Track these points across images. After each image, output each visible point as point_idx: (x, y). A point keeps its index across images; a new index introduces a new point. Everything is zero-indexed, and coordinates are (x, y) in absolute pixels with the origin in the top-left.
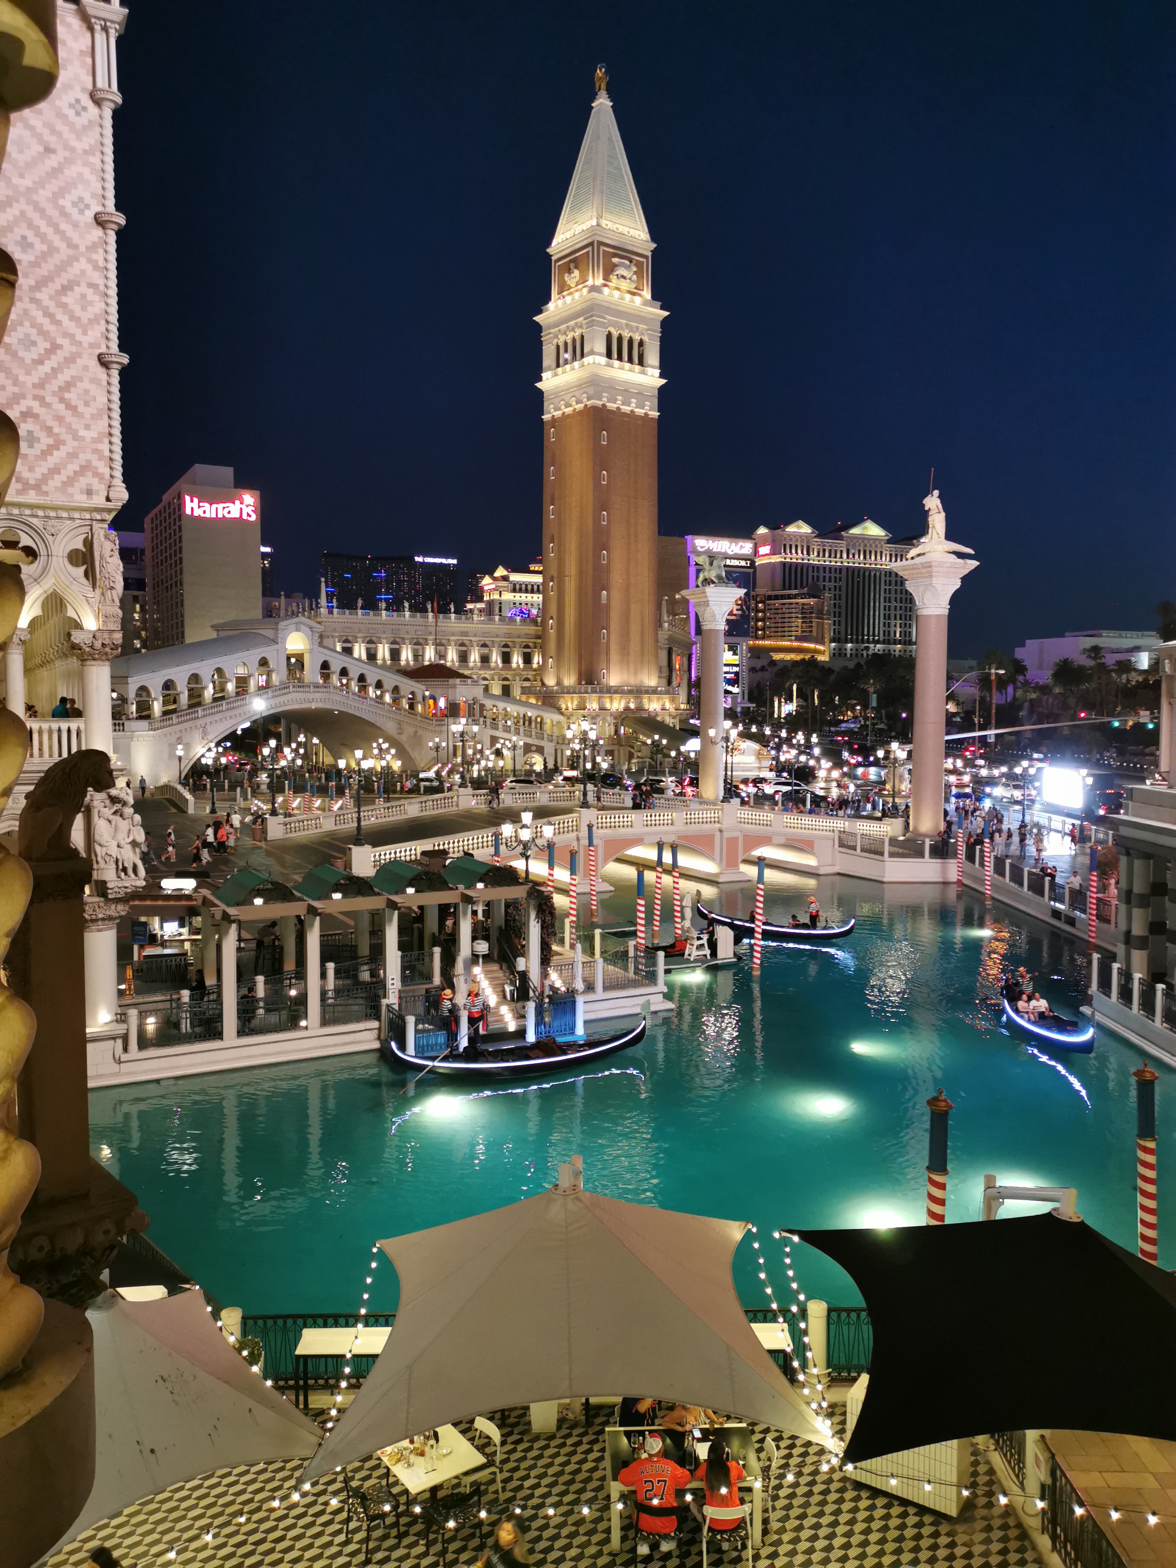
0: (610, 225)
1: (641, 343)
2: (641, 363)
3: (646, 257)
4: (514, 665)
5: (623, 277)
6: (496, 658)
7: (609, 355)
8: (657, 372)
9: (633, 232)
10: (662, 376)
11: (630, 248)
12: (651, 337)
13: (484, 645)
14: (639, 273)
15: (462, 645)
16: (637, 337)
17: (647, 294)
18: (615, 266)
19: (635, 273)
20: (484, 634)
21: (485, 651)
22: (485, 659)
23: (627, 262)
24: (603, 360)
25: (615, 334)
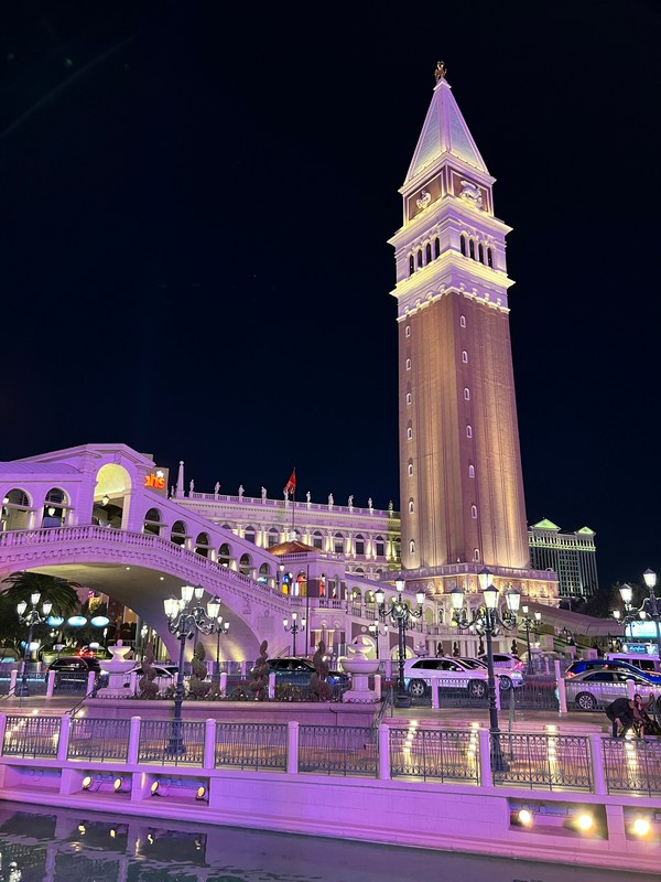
0: (458, 157)
1: (489, 251)
2: (491, 265)
3: (488, 188)
4: (368, 556)
5: (471, 197)
6: (350, 548)
8: (505, 275)
9: (476, 166)
10: (510, 278)
11: (475, 178)
12: (498, 247)
13: (339, 535)
14: (484, 198)
15: (318, 533)
16: (486, 245)
17: (491, 212)
18: (464, 187)
19: (481, 197)
20: (339, 523)
21: (340, 541)
22: (339, 549)
23: (474, 187)
24: (459, 254)
25: (468, 238)
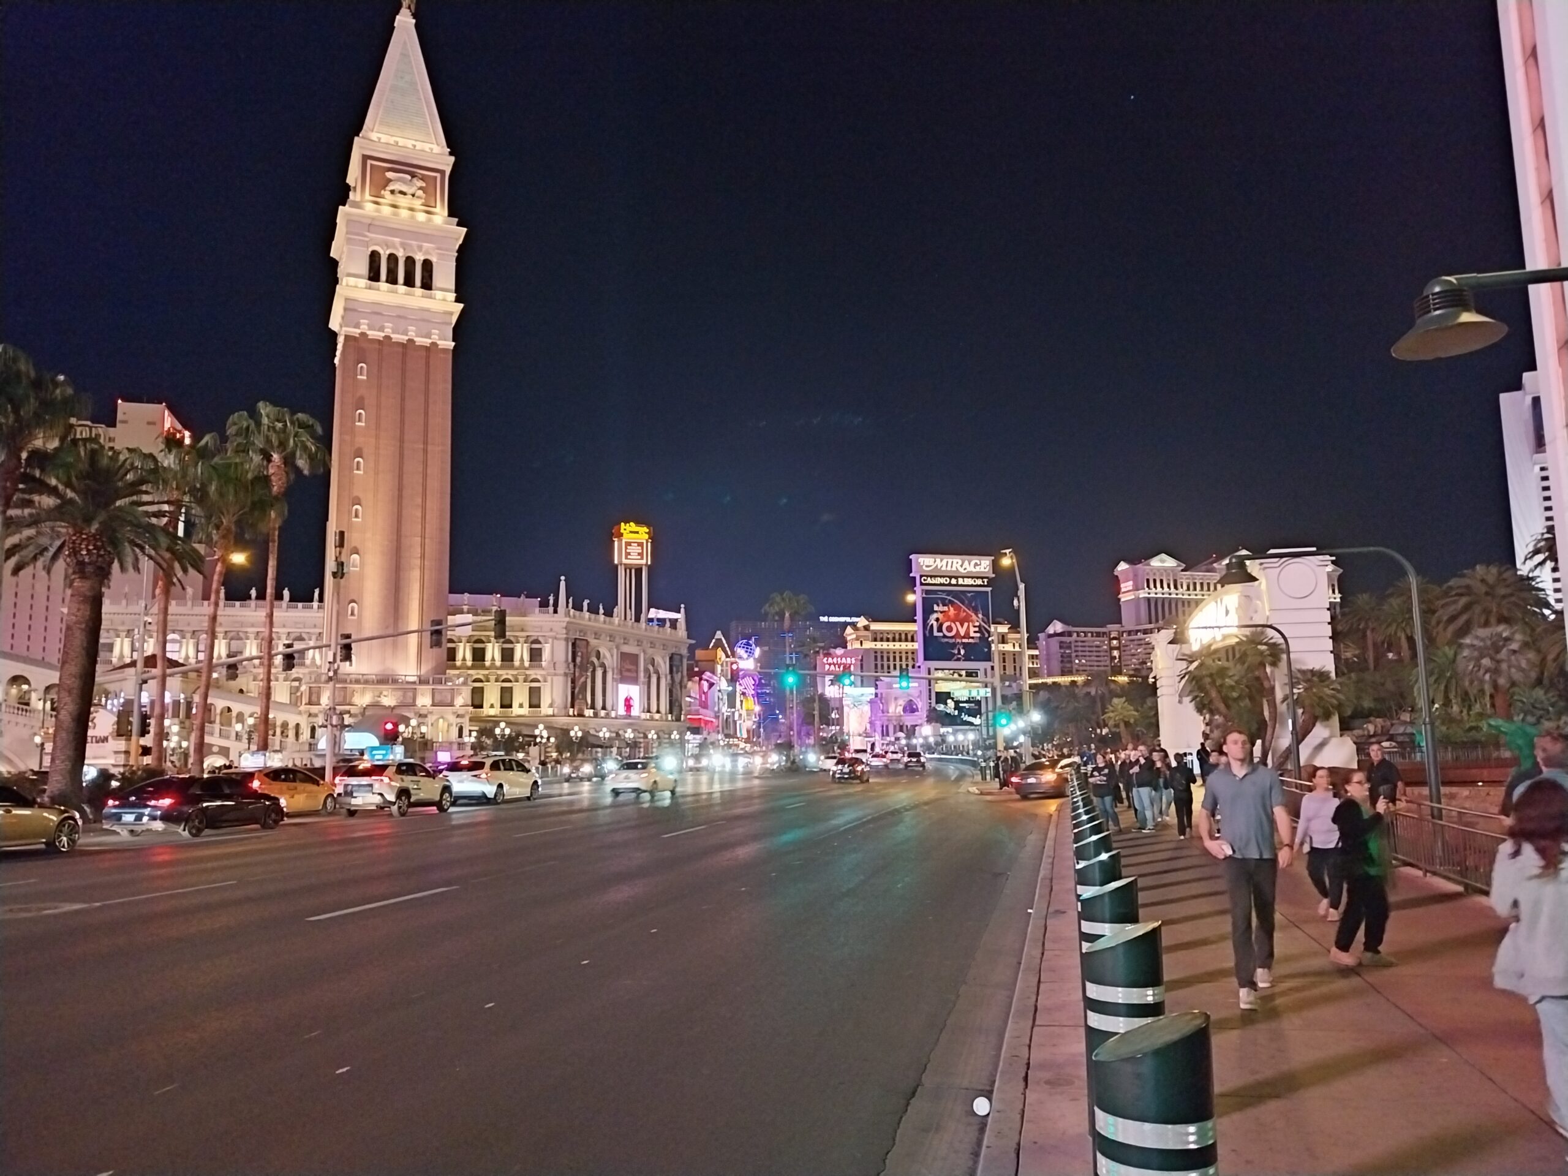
0: (384, 138)
1: (427, 265)
2: (427, 285)
3: (442, 172)
5: (402, 193)
7: (374, 276)
8: (452, 296)
9: (419, 146)
10: (457, 300)
11: (415, 162)
12: (441, 257)
14: (428, 190)
16: (419, 258)
17: (441, 212)
18: (390, 181)
19: (421, 188)
23: (409, 177)
24: (363, 282)
25: (384, 254)
